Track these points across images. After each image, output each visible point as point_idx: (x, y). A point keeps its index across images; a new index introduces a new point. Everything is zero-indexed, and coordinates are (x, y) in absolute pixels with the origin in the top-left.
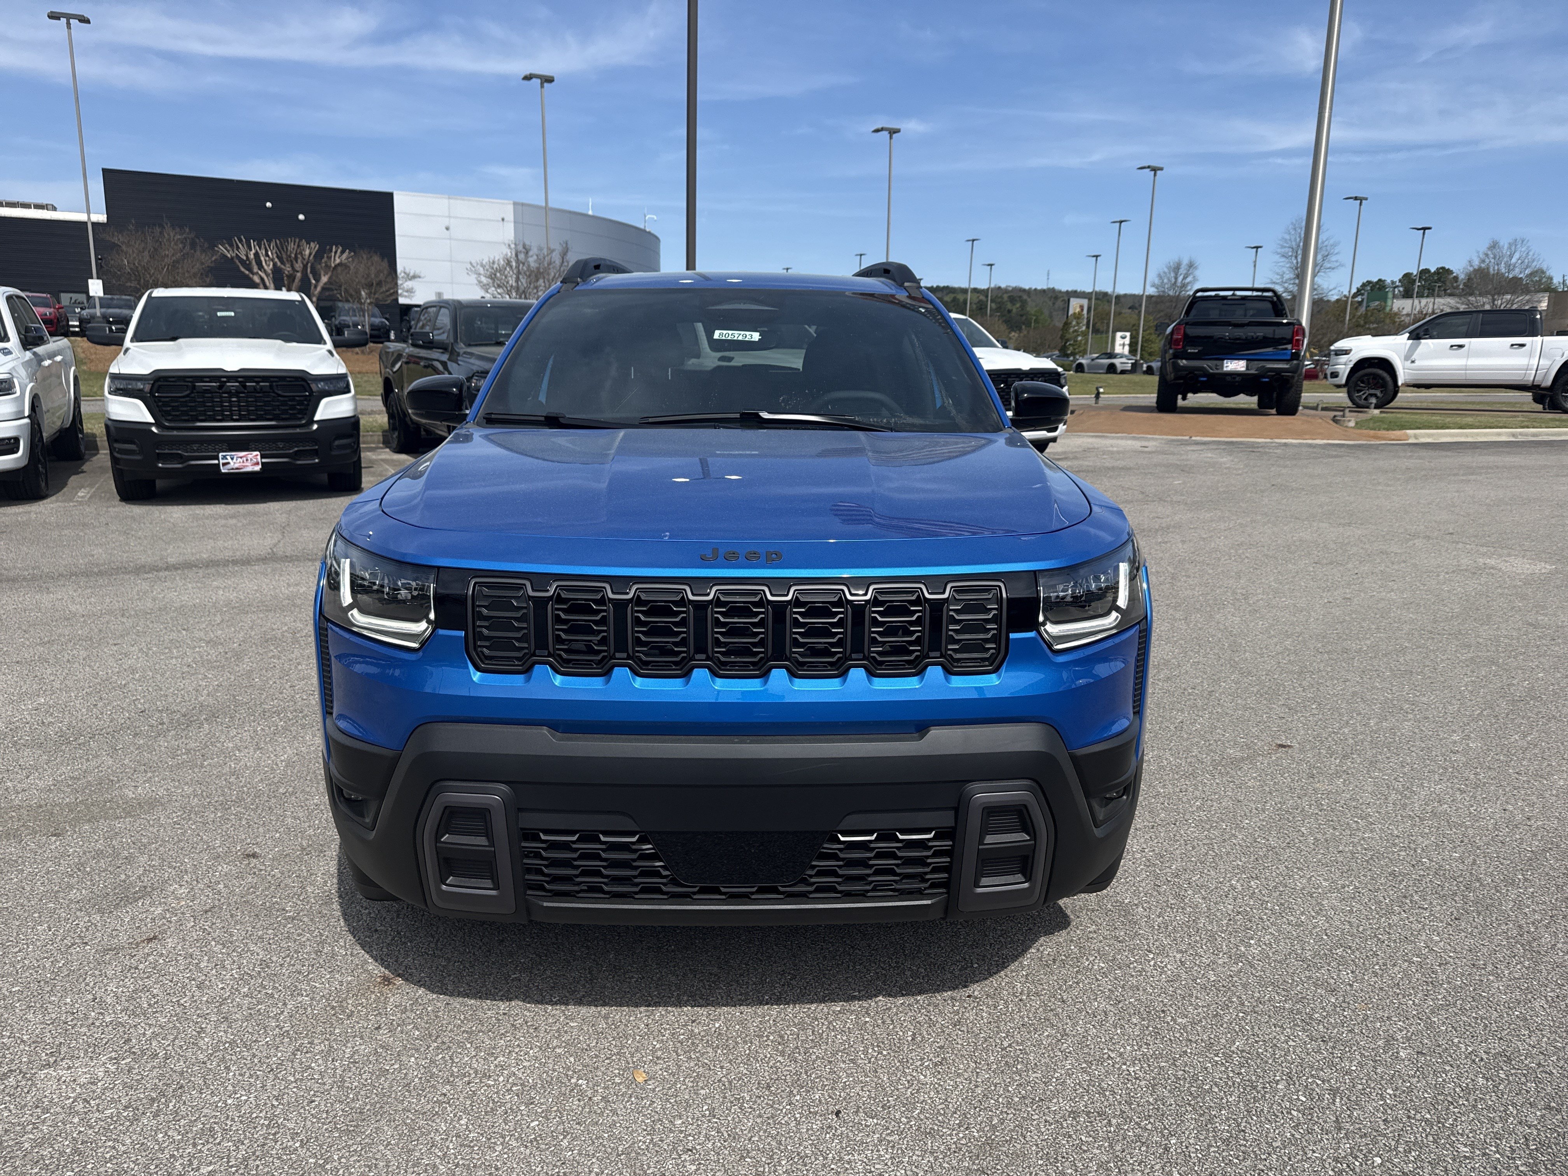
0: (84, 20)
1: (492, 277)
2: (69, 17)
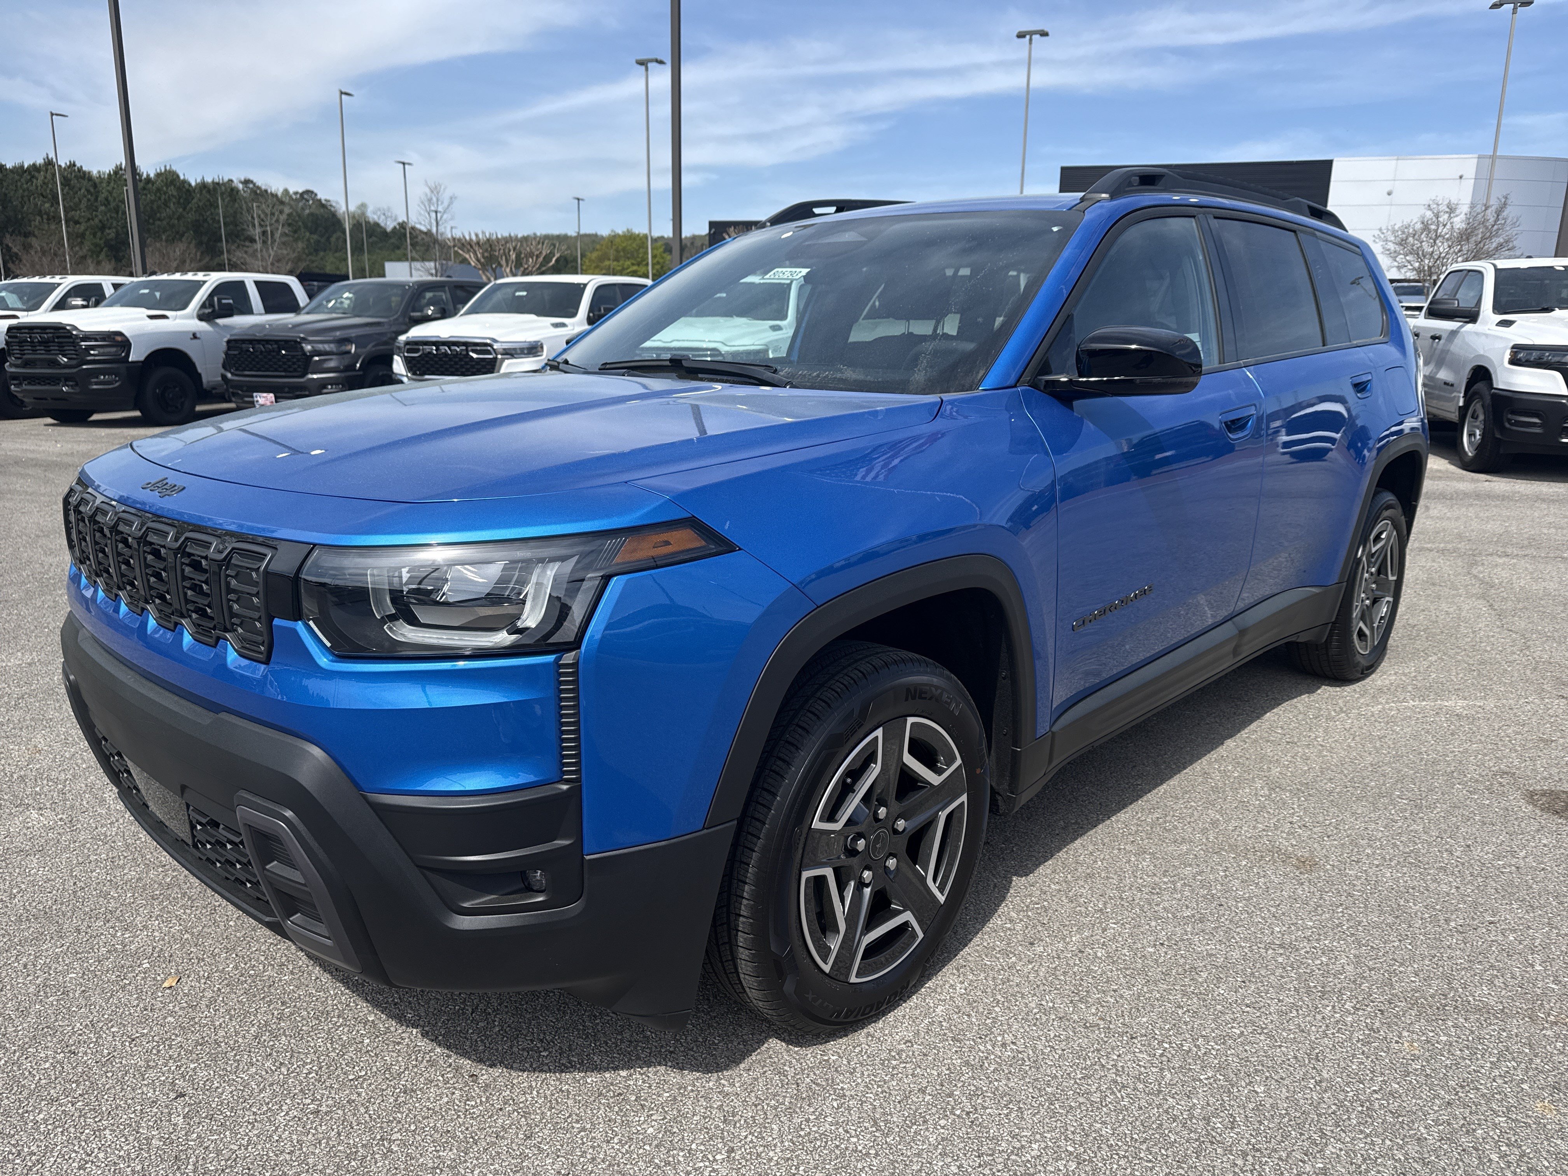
0: (1044, 34)
1: (1402, 243)
2: (1032, 33)
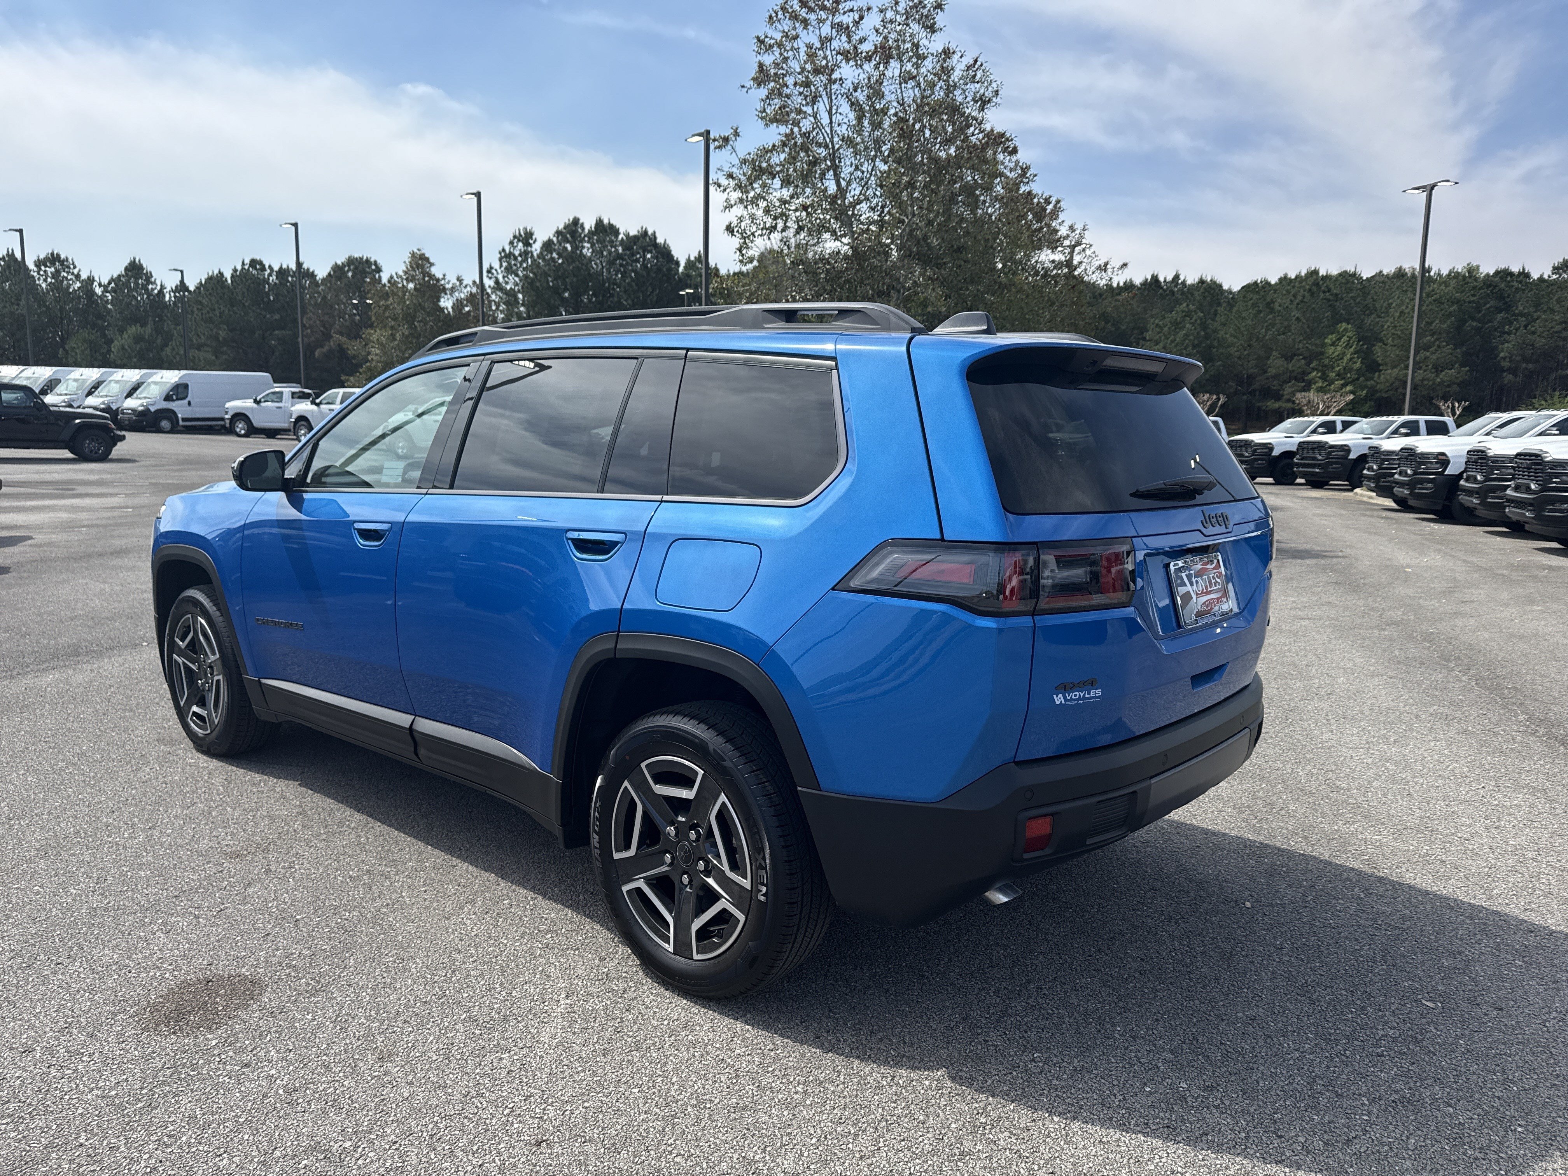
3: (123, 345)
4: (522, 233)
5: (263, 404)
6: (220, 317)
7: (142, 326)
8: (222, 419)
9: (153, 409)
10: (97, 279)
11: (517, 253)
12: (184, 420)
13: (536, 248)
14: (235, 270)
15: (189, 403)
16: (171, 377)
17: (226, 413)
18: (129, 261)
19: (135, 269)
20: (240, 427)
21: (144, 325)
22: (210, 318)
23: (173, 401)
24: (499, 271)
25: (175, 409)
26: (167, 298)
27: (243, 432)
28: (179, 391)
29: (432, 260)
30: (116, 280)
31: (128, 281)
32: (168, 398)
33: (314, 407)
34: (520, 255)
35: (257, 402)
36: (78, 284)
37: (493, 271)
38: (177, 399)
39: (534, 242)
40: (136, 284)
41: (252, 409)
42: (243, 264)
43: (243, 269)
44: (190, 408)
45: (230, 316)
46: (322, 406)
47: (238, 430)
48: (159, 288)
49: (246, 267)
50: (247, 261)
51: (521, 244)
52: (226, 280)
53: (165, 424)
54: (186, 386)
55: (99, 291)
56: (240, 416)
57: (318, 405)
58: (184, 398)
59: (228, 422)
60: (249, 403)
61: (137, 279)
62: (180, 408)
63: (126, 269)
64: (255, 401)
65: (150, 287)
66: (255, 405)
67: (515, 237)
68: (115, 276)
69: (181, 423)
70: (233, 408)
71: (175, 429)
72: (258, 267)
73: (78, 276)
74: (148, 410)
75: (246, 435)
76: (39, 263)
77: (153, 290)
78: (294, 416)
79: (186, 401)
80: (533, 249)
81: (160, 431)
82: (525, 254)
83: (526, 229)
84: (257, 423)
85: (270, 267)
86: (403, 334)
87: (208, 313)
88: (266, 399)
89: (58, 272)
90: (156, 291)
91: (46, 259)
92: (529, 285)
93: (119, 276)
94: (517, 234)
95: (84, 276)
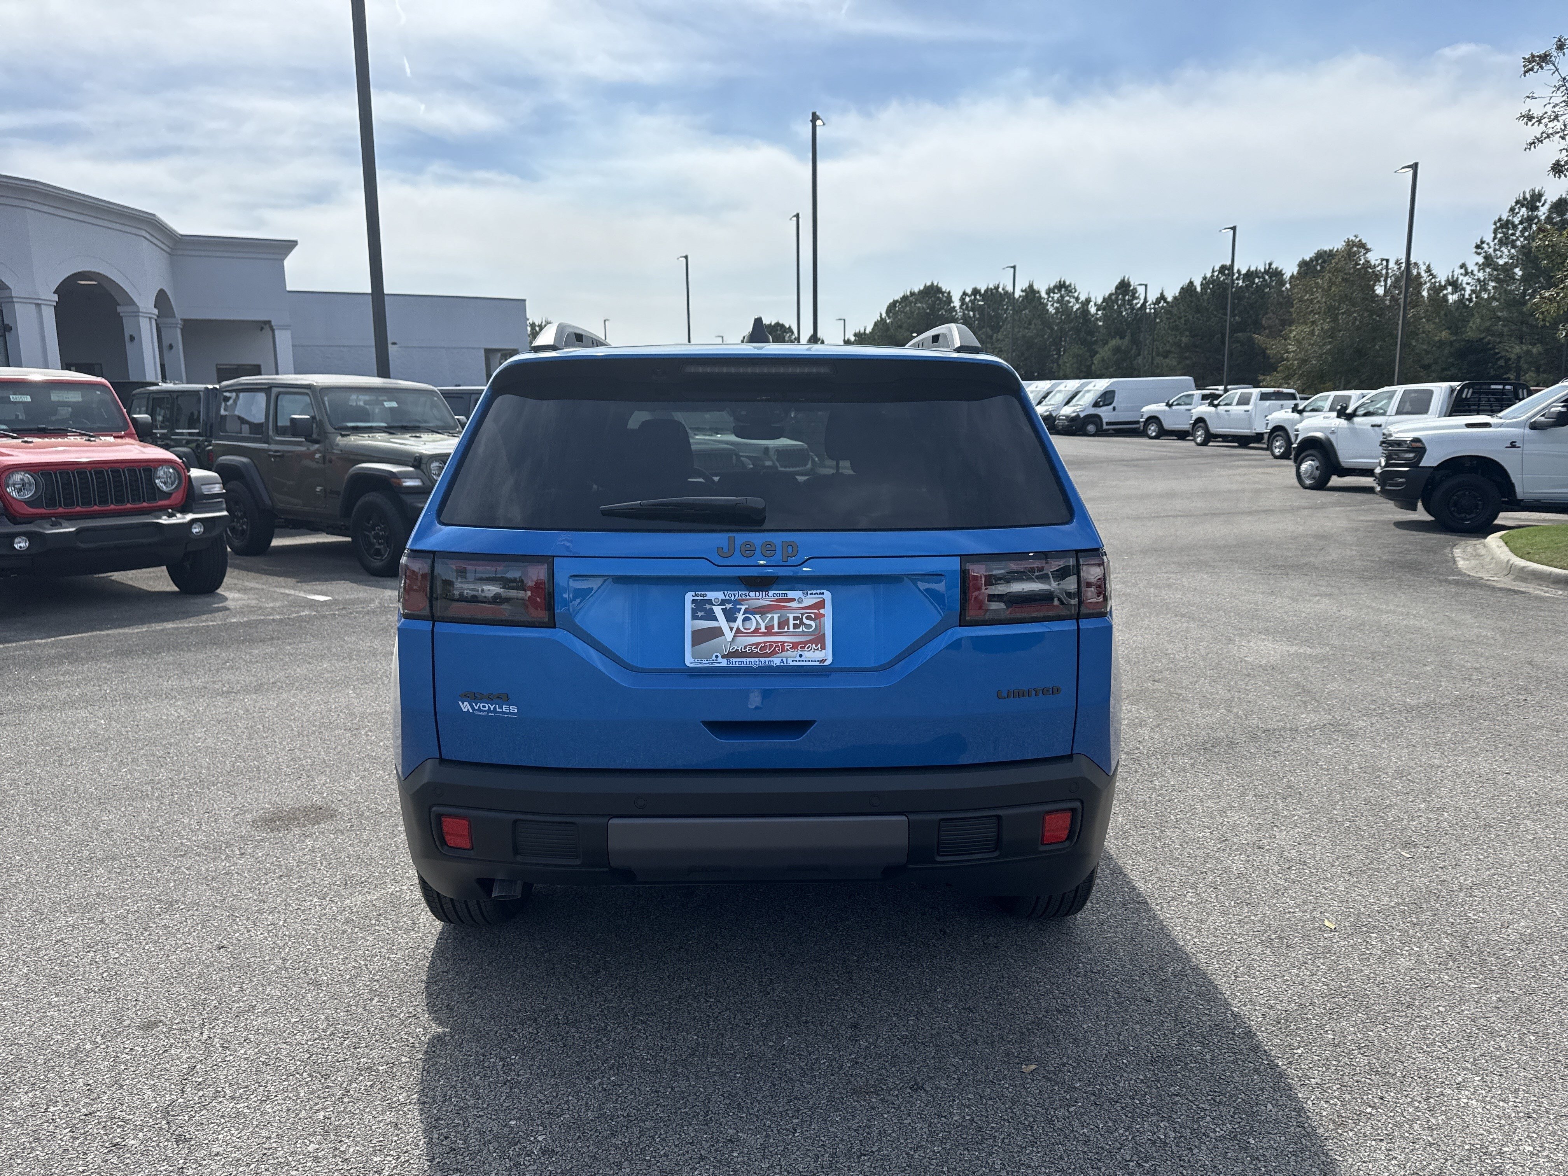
3: (1103, 357)
4: (1528, 196)
5: (1174, 407)
6: (1185, 324)
7: (1121, 338)
8: (1138, 422)
9: (1082, 415)
10: (1093, 299)
11: (1516, 221)
12: (1108, 424)
13: (1543, 212)
14: (1205, 278)
15: (1114, 409)
16: (1101, 385)
17: (1142, 416)
18: (1119, 280)
19: (1124, 287)
20: (1152, 430)
21: (1122, 338)
22: (1176, 326)
23: (1100, 407)
24: (1492, 244)
25: (1101, 414)
26: (1148, 311)
27: (1154, 434)
28: (1106, 398)
29: (1369, 246)
30: (1108, 300)
31: (1117, 298)
32: (1096, 405)
33: (1212, 409)
34: (1521, 223)
35: (1169, 405)
36: (1077, 306)
37: (1485, 245)
38: (1104, 405)
39: (1543, 205)
40: (1123, 300)
41: (1164, 412)
42: (1213, 271)
43: (1212, 276)
44: (1114, 413)
45: (1194, 323)
46: (1219, 408)
47: (1150, 432)
48: (1142, 302)
49: (1216, 274)
50: (1217, 268)
51: (1524, 210)
52: (1195, 288)
53: (1091, 428)
54: (1113, 392)
55: (1093, 310)
56: (1153, 419)
57: (1216, 406)
58: (1110, 404)
59: (1142, 424)
60: (1162, 407)
61: (1124, 296)
62: (1106, 414)
63: (1117, 288)
64: (1168, 405)
65: (1135, 302)
66: (1167, 408)
67: (1517, 202)
68: (1107, 296)
69: (1105, 427)
70: (1148, 412)
71: (1101, 433)
72: (1227, 272)
73: (1077, 299)
74: (1078, 416)
75: (1156, 437)
76: (1049, 291)
77: (1137, 304)
78: (1194, 418)
79: (1111, 406)
80: (1540, 213)
81: (1086, 434)
82: (1529, 220)
83: (1533, 191)
84: (1168, 425)
85: (1239, 271)
86: (1322, 328)
87: (1175, 321)
88: (1180, 402)
89: (1062, 297)
90: (1139, 305)
91: (1055, 287)
92: (1527, 256)
93: (1111, 295)
94: (1521, 198)
95: (1083, 298)
